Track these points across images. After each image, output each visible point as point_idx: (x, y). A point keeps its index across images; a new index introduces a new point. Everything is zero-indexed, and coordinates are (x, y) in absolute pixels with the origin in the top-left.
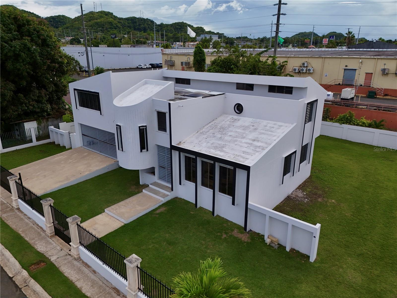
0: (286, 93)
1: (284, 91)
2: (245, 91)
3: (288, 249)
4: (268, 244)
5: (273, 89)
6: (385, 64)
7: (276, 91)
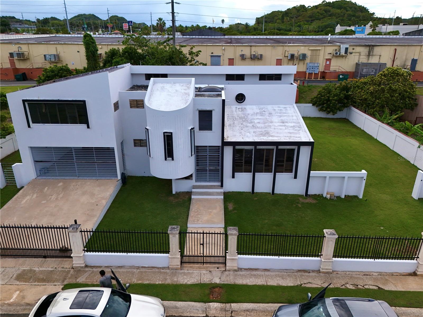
0: (275, 80)
1: (274, 78)
2: (236, 81)
3: (343, 197)
4: (329, 199)
5: (263, 77)
6: (242, 51)
7: (266, 78)
